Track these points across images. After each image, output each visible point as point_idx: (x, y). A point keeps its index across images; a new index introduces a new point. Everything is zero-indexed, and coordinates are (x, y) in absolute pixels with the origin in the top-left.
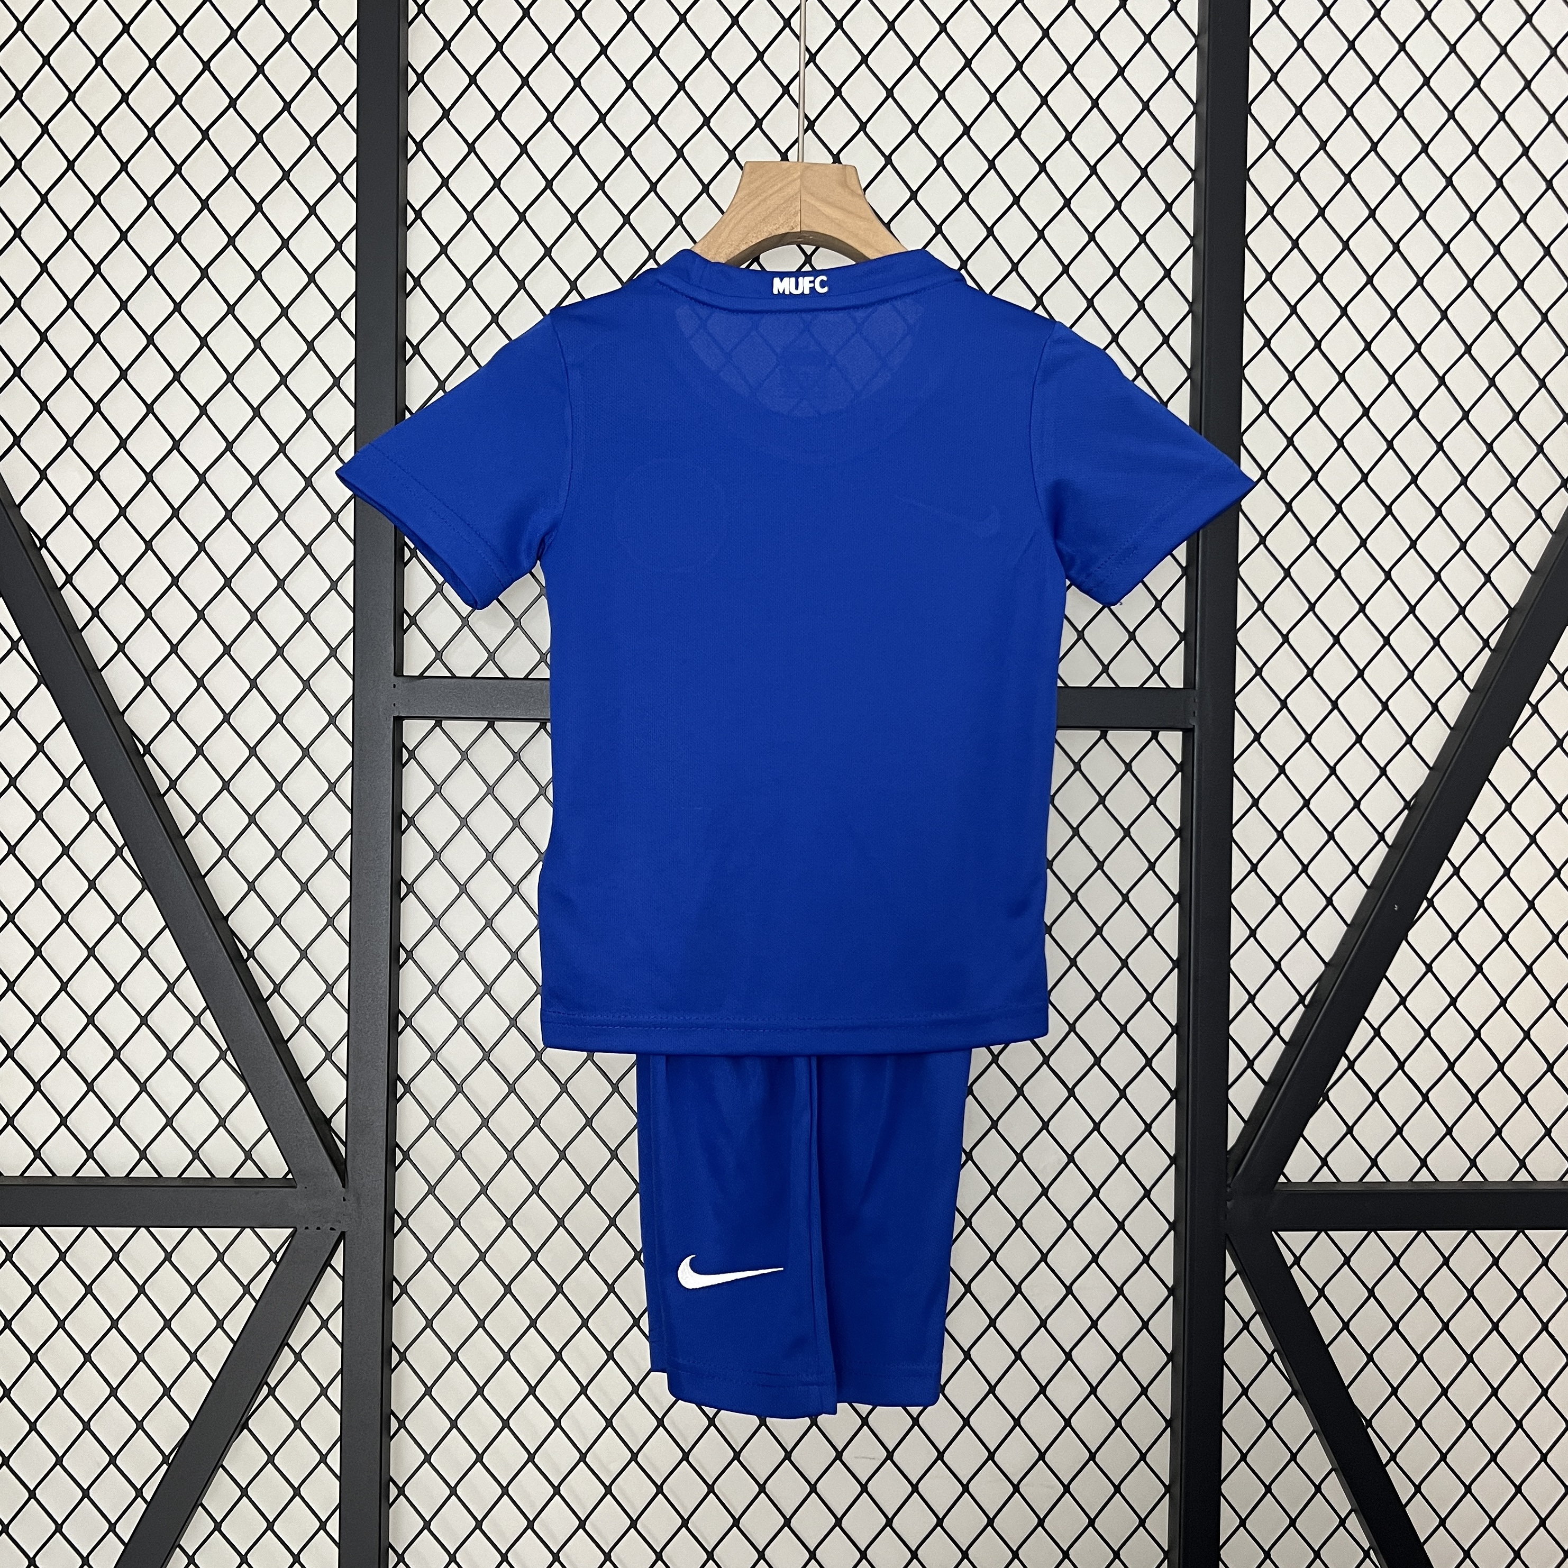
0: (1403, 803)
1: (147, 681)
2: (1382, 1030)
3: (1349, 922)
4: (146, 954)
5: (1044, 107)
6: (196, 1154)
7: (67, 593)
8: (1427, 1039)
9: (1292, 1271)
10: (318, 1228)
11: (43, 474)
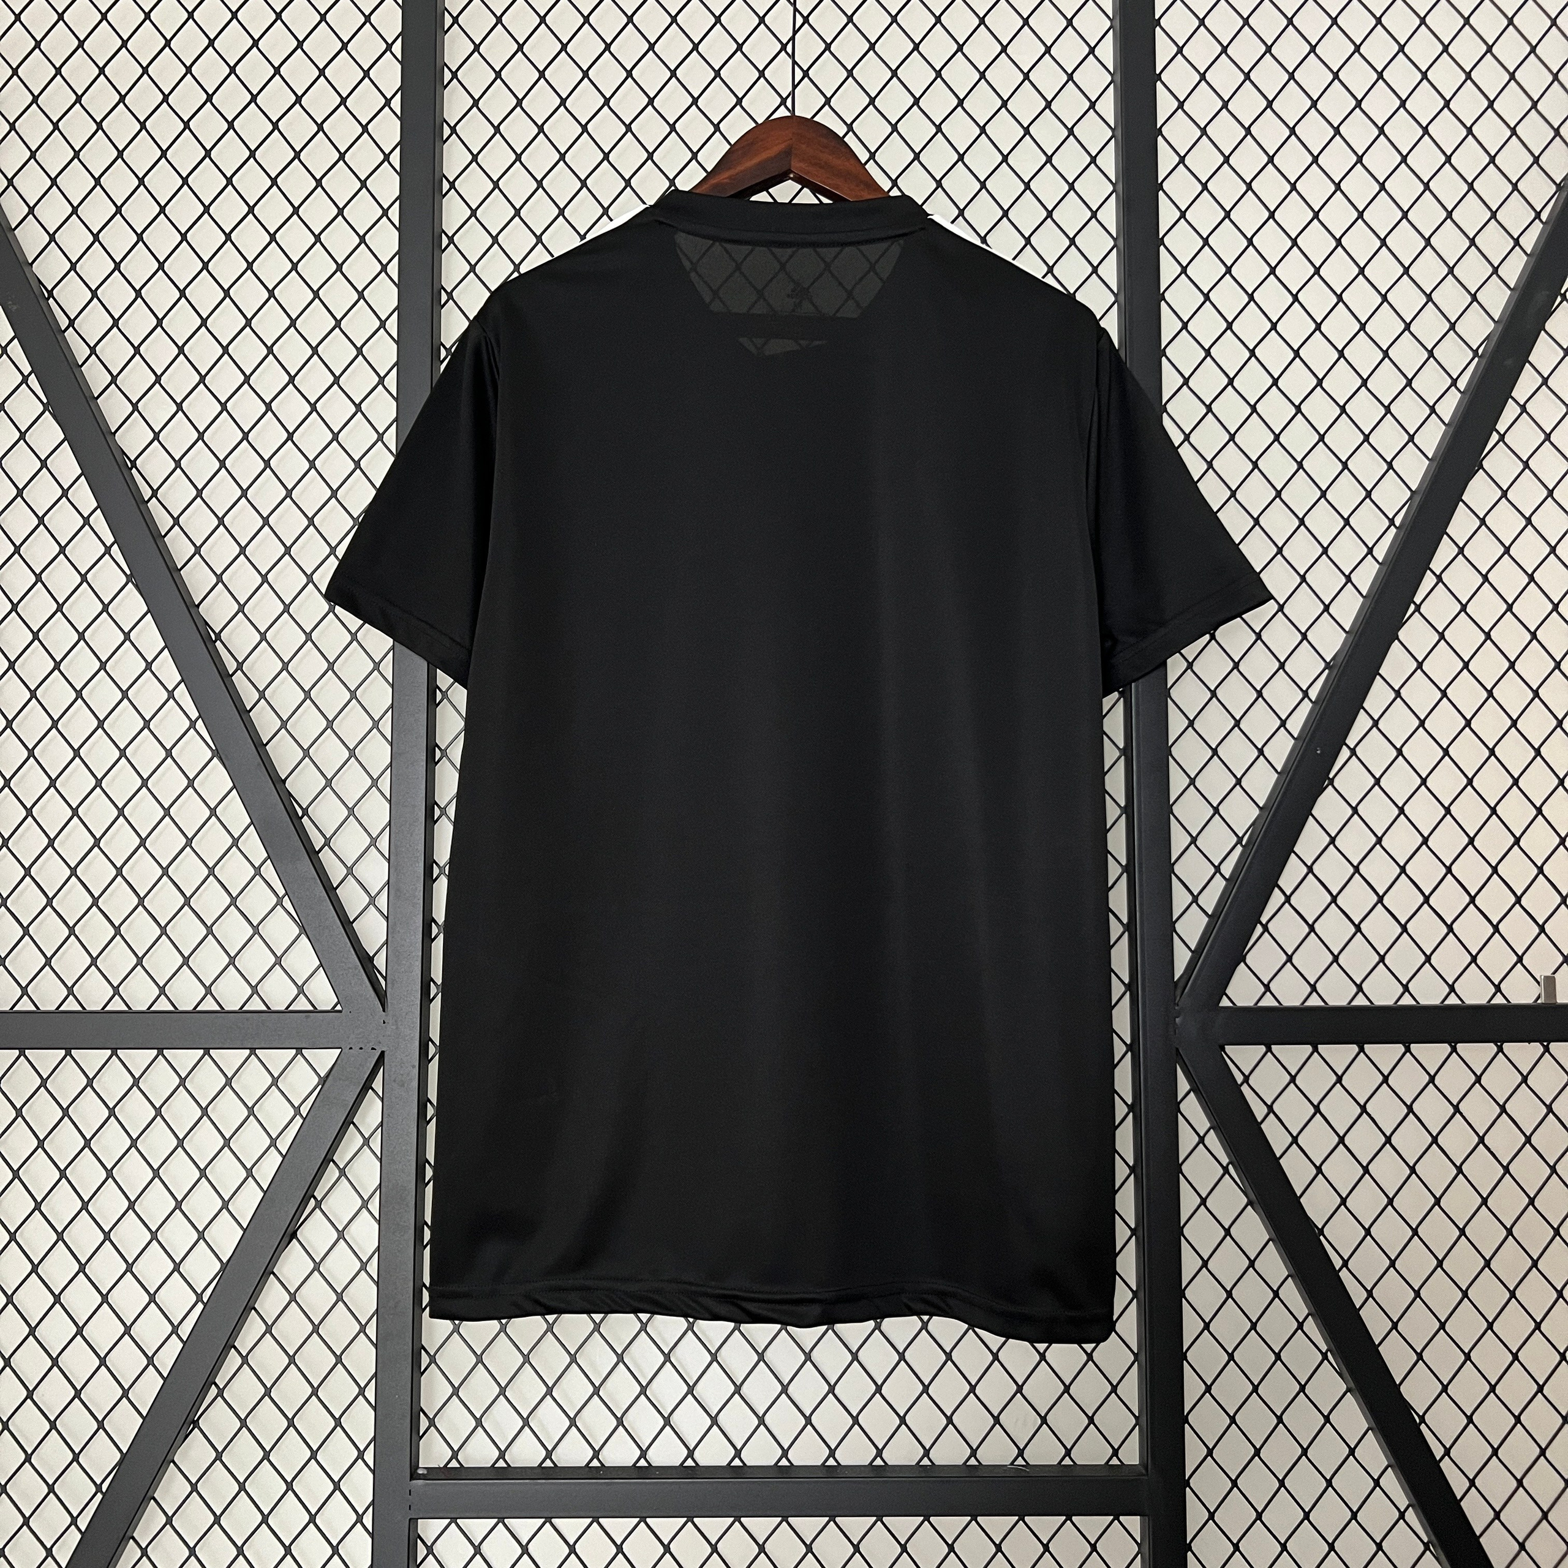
0: (1323, 665)
2: (1315, 868)
3: (1279, 770)
4: (214, 813)
5: (983, 80)
6: (255, 990)
7: (154, 505)
8: (1357, 875)
9: (1242, 1088)
10: (361, 1048)
11: (135, 406)
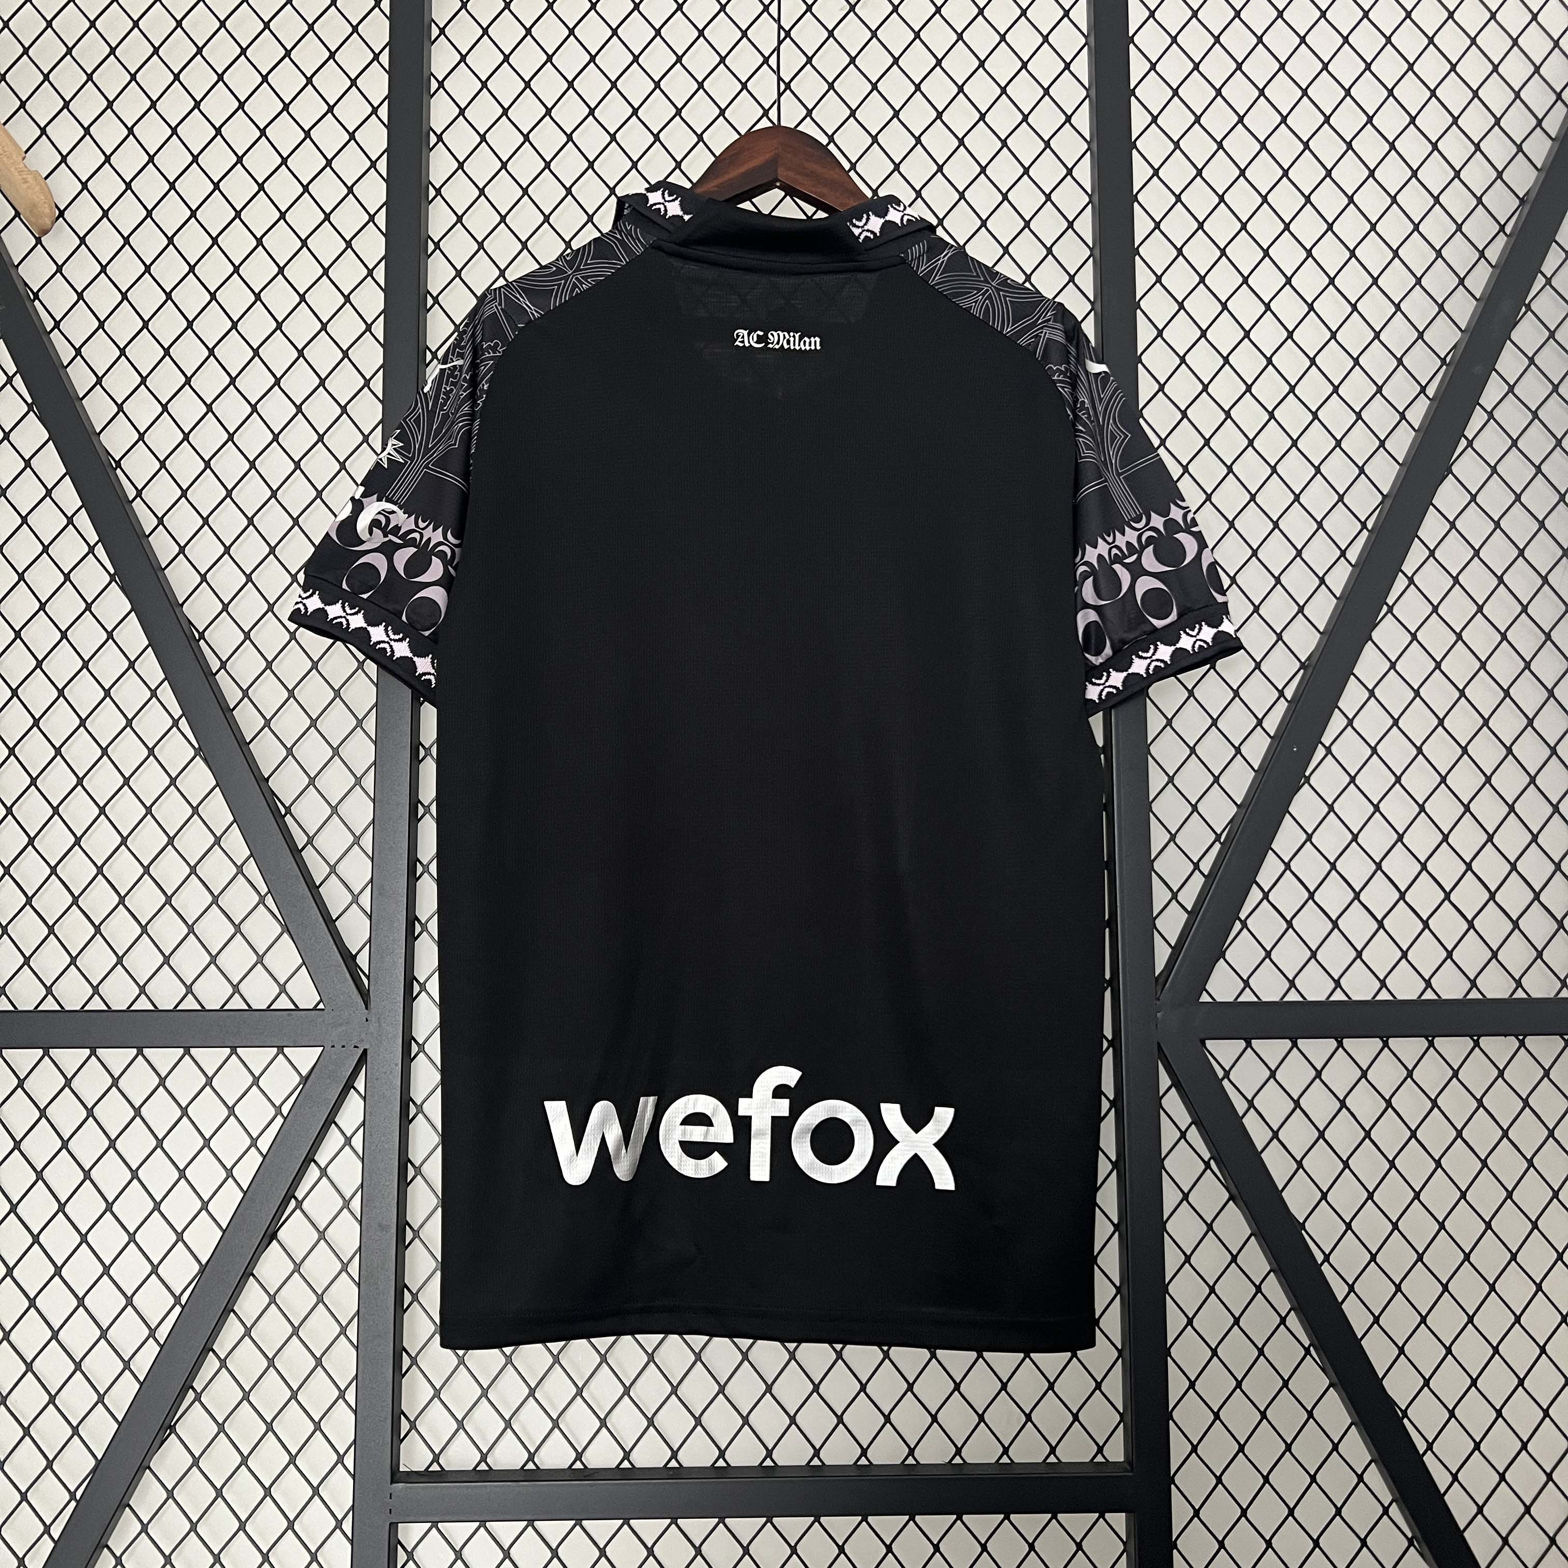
0: (1298, 665)
1: (204, 578)
2: (1292, 864)
3: (1256, 769)
4: (196, 812)
5: (961, 94)
6: (236, 988)
7: (138, 505)
8: (1333, 872)
9: (1223, 1083)
10: (343, 1046)
